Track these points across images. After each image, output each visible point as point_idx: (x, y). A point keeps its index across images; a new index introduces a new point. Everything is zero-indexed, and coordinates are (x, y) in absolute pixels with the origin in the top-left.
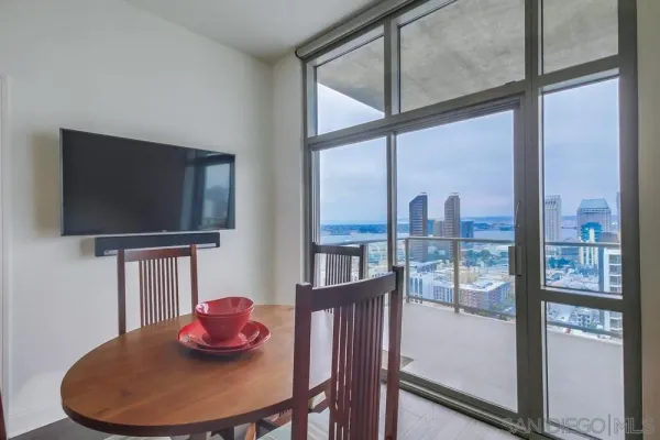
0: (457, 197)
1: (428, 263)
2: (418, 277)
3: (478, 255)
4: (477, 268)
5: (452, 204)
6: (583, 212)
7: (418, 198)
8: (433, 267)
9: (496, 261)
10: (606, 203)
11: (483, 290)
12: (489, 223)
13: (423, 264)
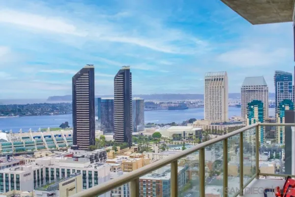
0: (128, 70)
1: (97, 151)
2: (93, 169)
3: (150, 139)
4: (151, 154)
5: (124, 77)
6: (246, 90)
7: (84, 71)
8: (103, 156)
9: (168, 144)
10: (264, 81)
11: (163, 178)
12: (157, 102)
13: (90, 153)
